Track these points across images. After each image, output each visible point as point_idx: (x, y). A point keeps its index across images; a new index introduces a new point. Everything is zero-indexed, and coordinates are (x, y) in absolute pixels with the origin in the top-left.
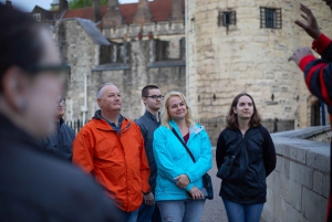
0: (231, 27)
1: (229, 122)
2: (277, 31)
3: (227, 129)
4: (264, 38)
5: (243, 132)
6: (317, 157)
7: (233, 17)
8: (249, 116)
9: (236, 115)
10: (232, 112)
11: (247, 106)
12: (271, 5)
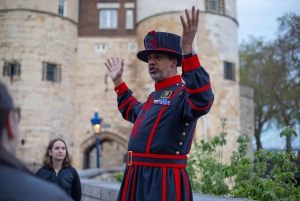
0: (15, 77)
1: (45, 163)
2: (56, 85)
3: (43, 168)
4: (44, 90)
5: (57, 171)
6: (111, 192)
7: (17, 69)
8: (62, 158)
9: (51, 157)
10: (47, 154)
11: (61, 150)
12: (52, 61)
